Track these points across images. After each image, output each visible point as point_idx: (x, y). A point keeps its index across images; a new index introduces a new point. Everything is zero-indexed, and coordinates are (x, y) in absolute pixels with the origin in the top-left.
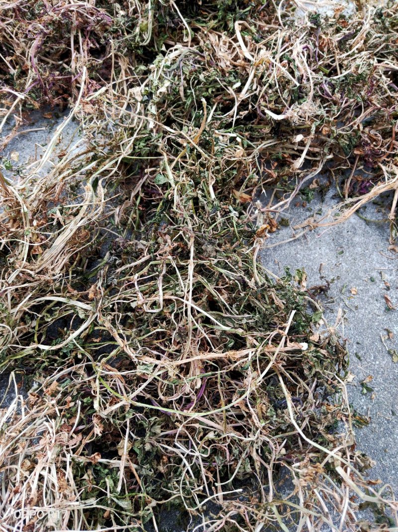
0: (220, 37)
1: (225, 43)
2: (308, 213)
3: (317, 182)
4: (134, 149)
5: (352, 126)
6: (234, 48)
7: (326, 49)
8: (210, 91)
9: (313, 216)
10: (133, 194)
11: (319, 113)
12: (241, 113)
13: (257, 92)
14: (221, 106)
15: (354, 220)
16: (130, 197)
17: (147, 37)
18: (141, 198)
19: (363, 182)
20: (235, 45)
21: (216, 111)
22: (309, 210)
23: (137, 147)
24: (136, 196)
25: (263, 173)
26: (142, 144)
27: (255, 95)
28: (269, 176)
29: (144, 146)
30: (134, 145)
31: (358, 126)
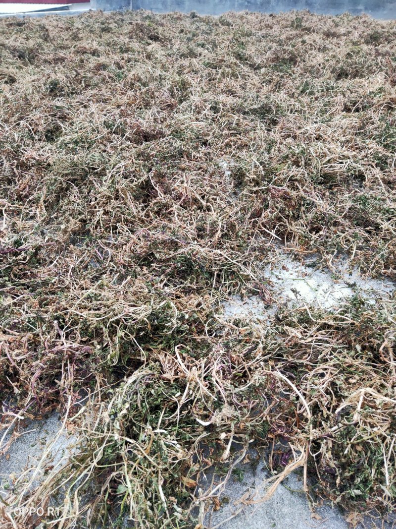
0: (166, 355)
1: (169, 361)
2: (245, 488)
3: (248, 458)
4: (104, 454)
5: (262, 418)
6: (176, 363)
7: (236, 362)
8: (159, 400)
9: (248, 490)
10: (103, 489)
11: (235, 414)
12: (183, 412)
13: (193, 398)
14: (168, 410)
15: (281, 490)
16: (100, 491)
17: (116, 361)
18: (109, 494)
19: (283, 454)
20: (176, 361)
21: (165, 413)
22: (245, 484)
23: (106, 453)
24: (106, 491)
25: (202, 462)
26: (110, 451)
27: (191, 400)
28: (207, 464)
29: (111, 453)
30: (104, 451)
31: (266, 418)
